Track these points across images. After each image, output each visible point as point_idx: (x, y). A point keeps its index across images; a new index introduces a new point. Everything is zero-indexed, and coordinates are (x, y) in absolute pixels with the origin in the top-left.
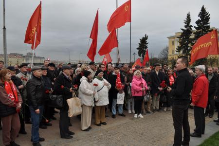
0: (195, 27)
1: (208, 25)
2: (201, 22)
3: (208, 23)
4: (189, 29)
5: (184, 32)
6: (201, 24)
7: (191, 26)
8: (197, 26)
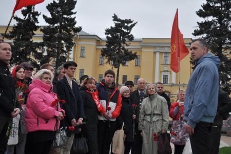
0: (44, 17)
1: (73, 16)
2: (59, 9)
3: (72, 13)
4: (32, 19)
5: (19, 25)
6: (58, 12)
7: (37, 14)
8: (49, 16)
